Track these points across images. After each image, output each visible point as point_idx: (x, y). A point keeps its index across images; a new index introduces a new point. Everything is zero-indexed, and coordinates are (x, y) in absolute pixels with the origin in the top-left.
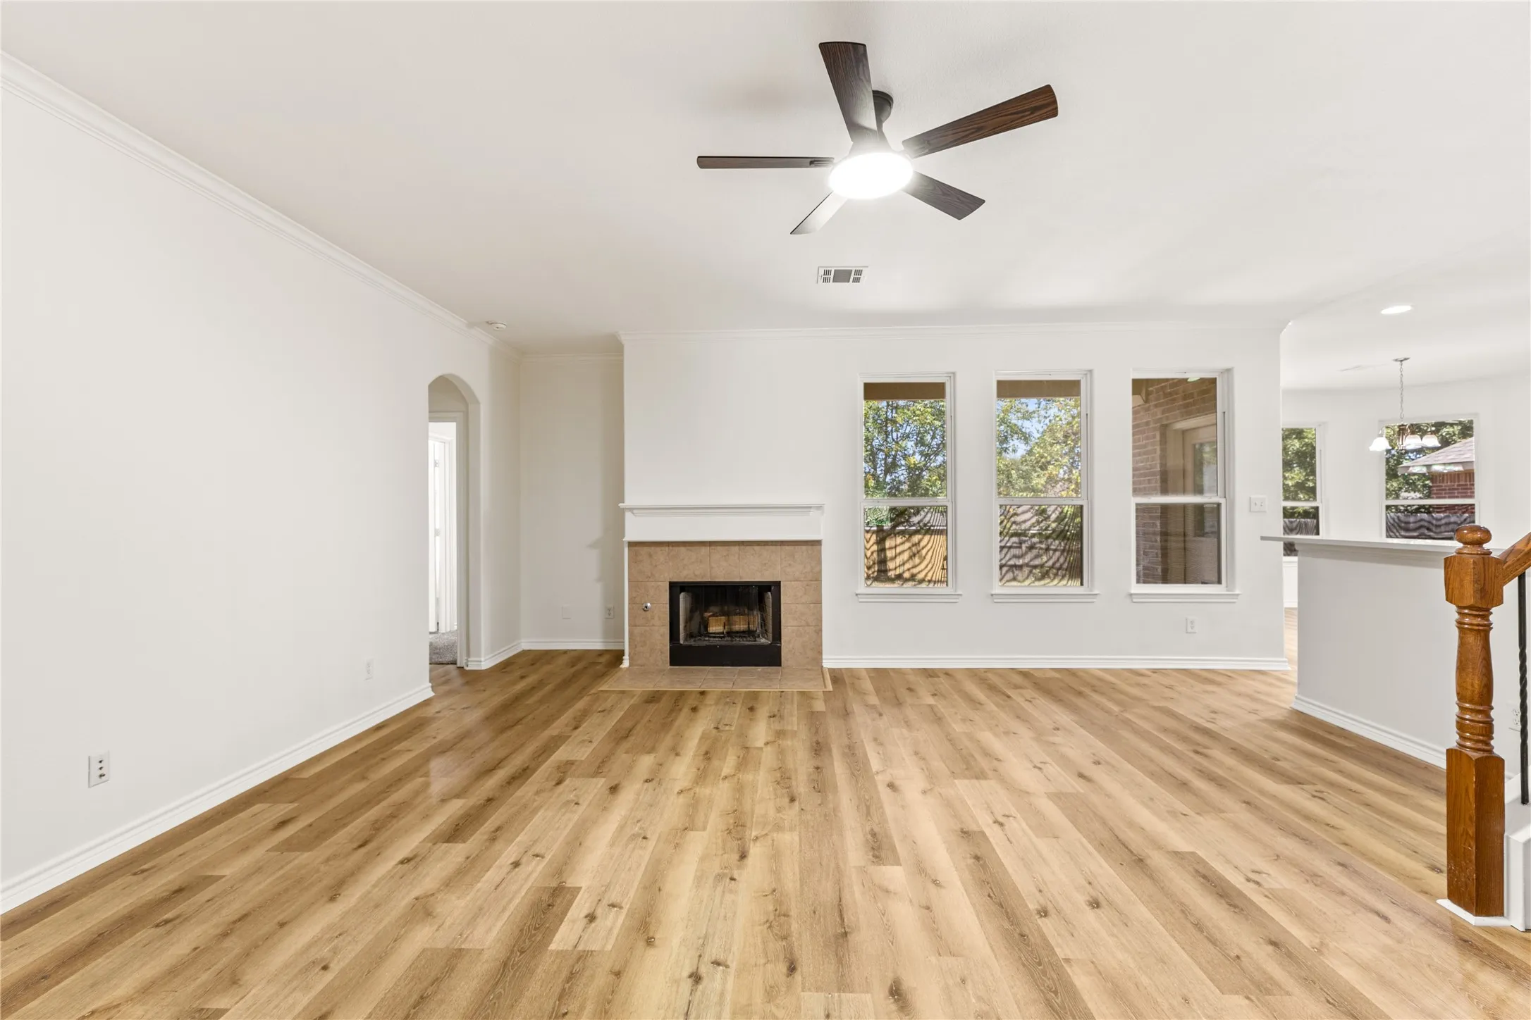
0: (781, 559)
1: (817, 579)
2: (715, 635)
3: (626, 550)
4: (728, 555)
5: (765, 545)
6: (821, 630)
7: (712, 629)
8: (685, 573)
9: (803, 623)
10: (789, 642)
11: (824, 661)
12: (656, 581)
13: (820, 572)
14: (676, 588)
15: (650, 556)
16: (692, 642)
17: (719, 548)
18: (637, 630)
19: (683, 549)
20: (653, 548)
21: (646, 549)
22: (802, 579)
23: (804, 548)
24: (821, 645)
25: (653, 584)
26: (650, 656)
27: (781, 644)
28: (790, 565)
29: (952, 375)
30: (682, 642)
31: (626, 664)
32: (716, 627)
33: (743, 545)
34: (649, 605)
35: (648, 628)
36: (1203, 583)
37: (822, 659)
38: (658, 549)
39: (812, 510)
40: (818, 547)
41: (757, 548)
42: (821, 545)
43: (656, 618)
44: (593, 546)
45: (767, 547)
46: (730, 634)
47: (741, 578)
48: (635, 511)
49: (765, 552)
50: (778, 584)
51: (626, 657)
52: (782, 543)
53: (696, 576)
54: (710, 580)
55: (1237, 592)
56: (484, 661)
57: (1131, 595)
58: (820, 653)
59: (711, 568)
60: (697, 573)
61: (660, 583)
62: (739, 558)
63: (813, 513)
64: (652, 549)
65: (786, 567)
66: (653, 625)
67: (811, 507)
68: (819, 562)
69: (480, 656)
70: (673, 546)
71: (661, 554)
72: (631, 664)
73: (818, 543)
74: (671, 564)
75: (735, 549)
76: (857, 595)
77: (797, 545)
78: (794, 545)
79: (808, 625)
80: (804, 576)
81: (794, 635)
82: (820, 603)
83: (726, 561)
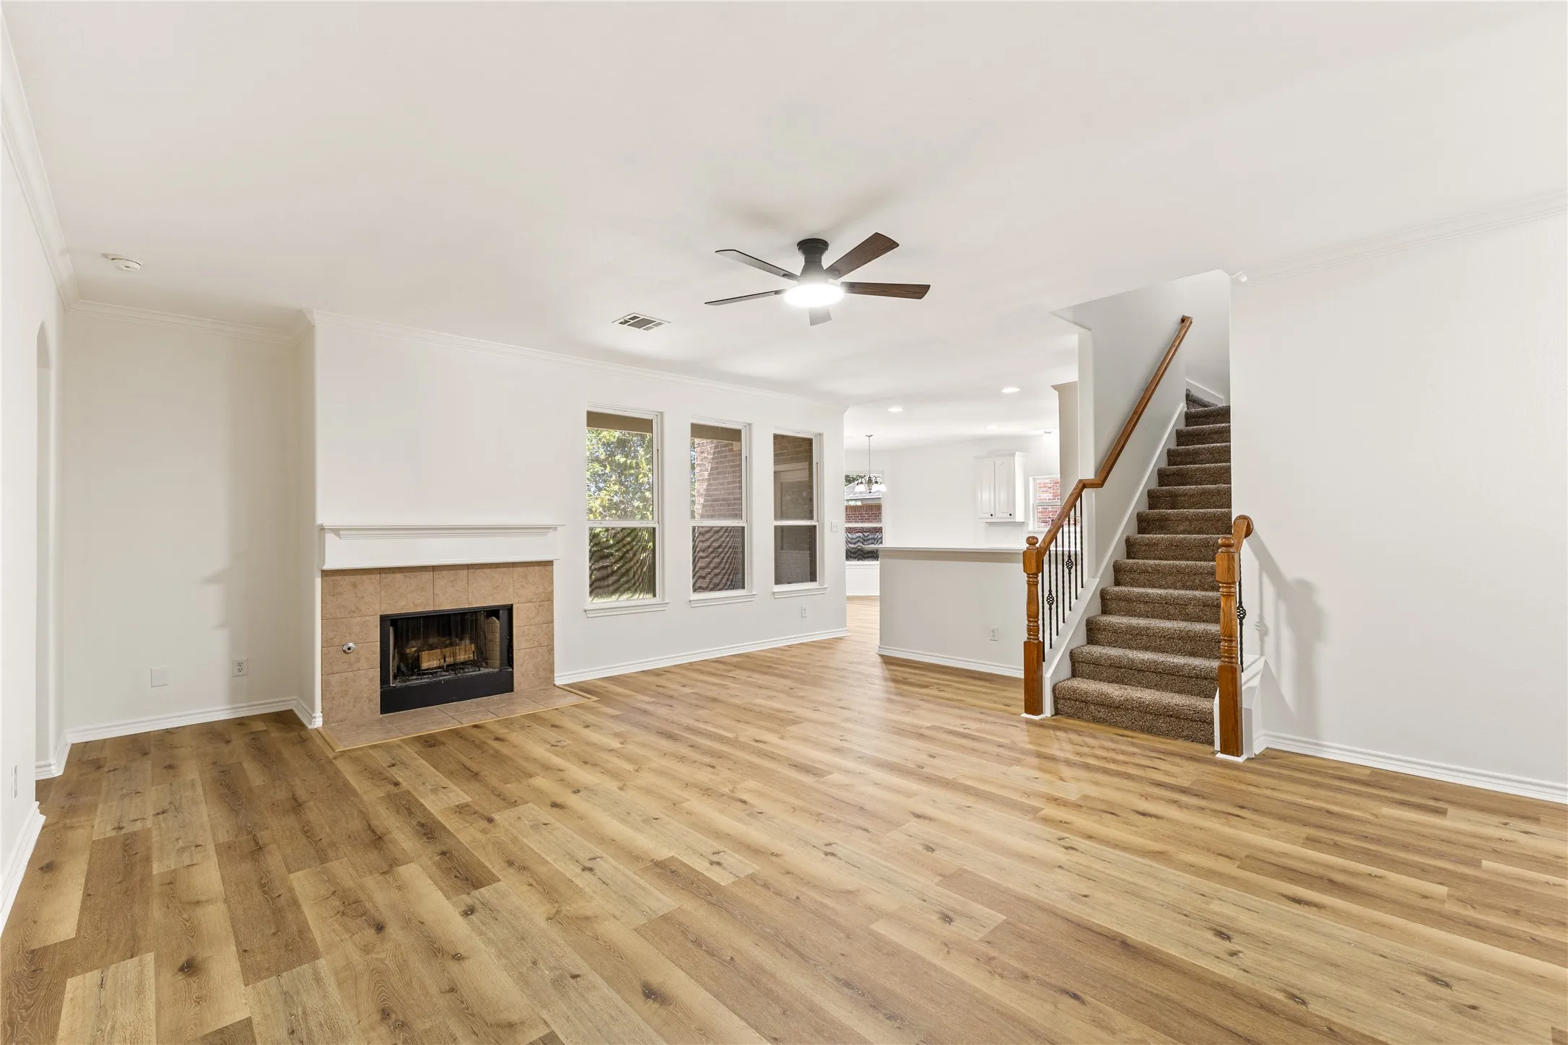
0: (514, 581)
1: (549, 598)
2: (431, 671)
3: (318, 581)
4: (455, 580)
5: (495, 568)
6: (553, 649)
7: (425, 665)
8: (402, 603)
9: (536, 644)
10: (522, 666)
11: (556, 679)
12: (361, 616)
13: (552, 592)
14: (391, 625)
15: (355, 586)
16: (401, 683)
17: (444, 572)
18: (335, 679)
19: (399, 576)
20: (358, 577)
21: (348, 579)
22: (535, 600)
23: (537, 568)
24: (552, 664)
25: (358, 619)
26: (354, 707)
27: (514, 667)
28: (523, 586)
29: (659, 414)
30: (393, 685)
31: (318, 722)
32: (430, 661)
33: (473, 569)
34: (351, 645)
35: (351, 674)
36: (788, 583)
37: (554, 677)
38: (365, 578)
39: (550, 531)
40: (551, 567)
41: (487, 571)
42: (553, 565)
43: (363, 660)
44: (213, 579)
45: (499, 569)
47: (468, 604)
48: (341, 532)
49: (497, 574)
50: (510, 609)
51: (317, 714)
52: (514, 565)
53: (416, 605)
54: (432, 609)
55: (826, 586)
57: (774, 593)
58: (552, 671)
59: (434, 596)
60: (418, 602)
61: (367, 618)
62: (467, 582)
63: (551, 534)
65: (519, 589)
66: (359, 669)
67: (550, 528)
68: (551, 582)
70: (386, 573)
71: (369, 584)
72: (325, 722)
73: (550, 563)
74: (383, 593)
76: (585, 611)
77: (530, 566)
78: (527, 567)
79: (541, 645)
80: (536, 597)
81: (527, 657)
82: (552, 622)
83: (453, 586)
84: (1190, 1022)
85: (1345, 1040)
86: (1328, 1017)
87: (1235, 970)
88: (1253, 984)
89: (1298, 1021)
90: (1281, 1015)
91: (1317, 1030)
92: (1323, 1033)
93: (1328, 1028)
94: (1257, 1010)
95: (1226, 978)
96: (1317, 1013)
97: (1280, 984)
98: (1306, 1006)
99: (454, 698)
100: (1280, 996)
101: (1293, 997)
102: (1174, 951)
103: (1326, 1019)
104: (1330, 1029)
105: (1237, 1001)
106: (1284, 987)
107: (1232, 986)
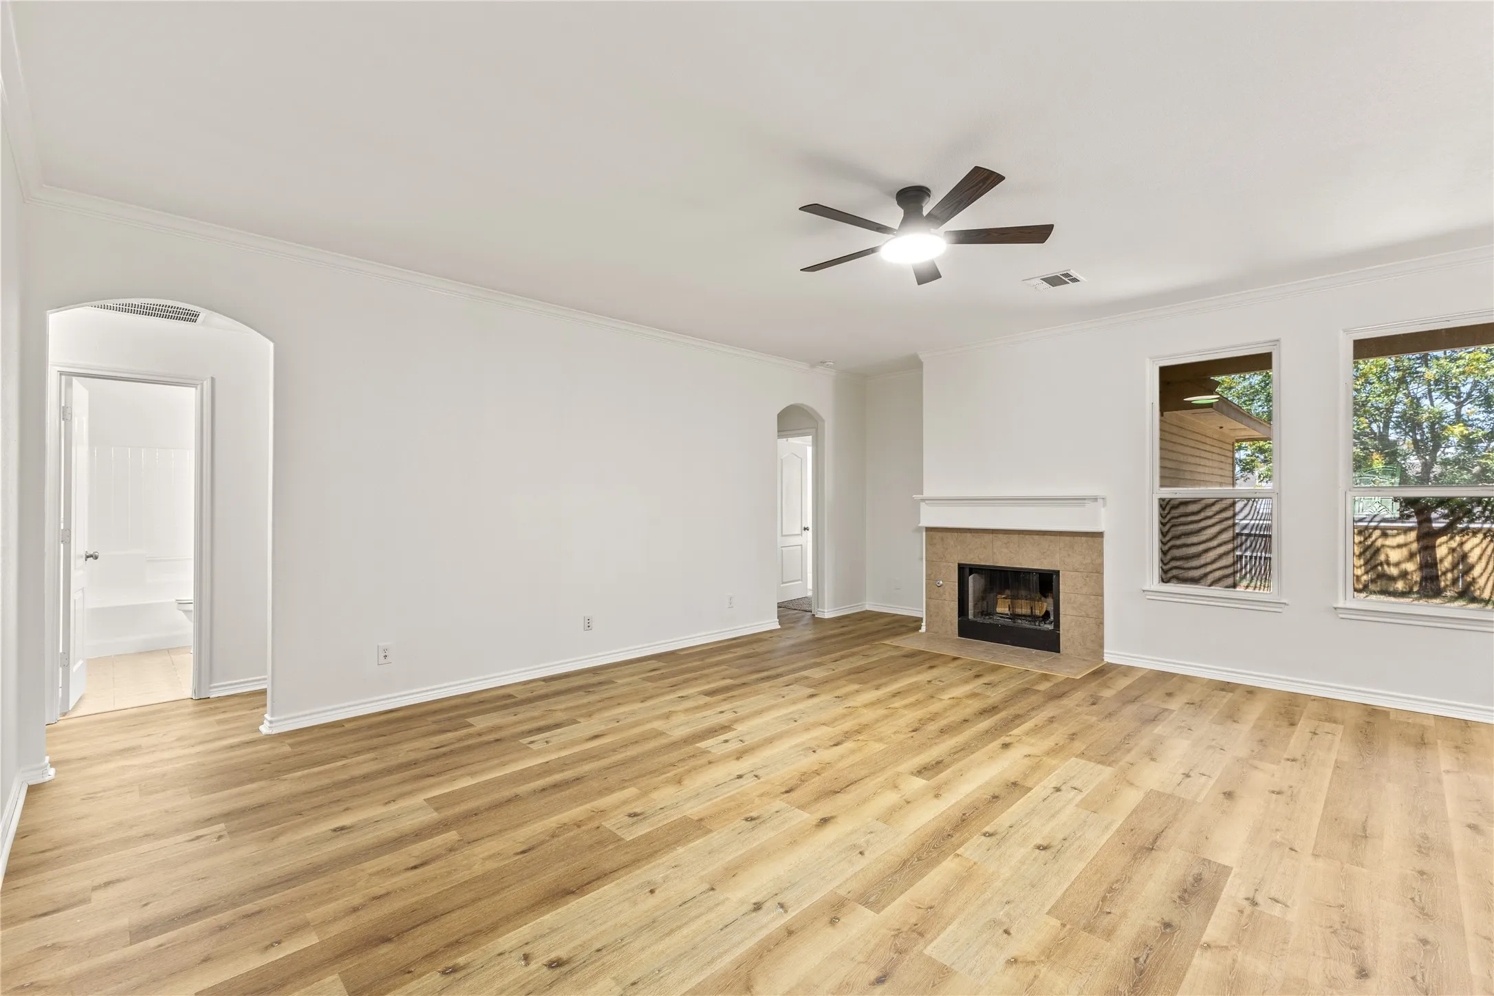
0: (1061, 549)
1: (1098, 571)
2: (1002, 615)
3: (924, 534)
4: (1009, 542)
5: (1044, 535)
6: (1102, 623)
7: (999, 610)
8: (972, 556)
9: (1083, 613)
10: (1068, 631)
11: (1105, 655)
12: (946, 562)
13: (1102, 564)
14: (964, 571)
15: (942, 539)
16: (980, 620)
17: (1001, 535)
18: (932, 602)
19: (969, 536)
20: (945, 533)
21: (940, 534)
22: (1082, 570)
23: (1084, 539)
24: (1102, 638)
25: (945, 564)
26: (943, 626)
27: (1059, 631)
28: (1069, 555)
30: (971, 617)
31: (923, 629)
32: (1002, 608)
33: (1023, 534)
34: (941, 581)
35: (940, 602)
37: (1103, 653)
38: (949, 534)
40: (1100, 539)
41: (1036, 537)
42: (1102, 537)
43: (947, 594)
45: (1047, 537)
46: (1014, 616)
47: (1020, 564)
48: (929, 502)
49: (1044, 541)
50: (1056, 573)
51: (924, 624)
52: (1061, 534)
53: (980, 560)
54: (992, 564)
56: (828, 613)
58: (1102, 646)
59: (994, 553)
60: (981, 557)
61: (950, 564)
62: (1019, 546)
64: (944, 535)
65: (1065, 556)
66: (945, 600)
68: (1101, 554)
69: (824, 609)
70: (961, 533)
71: (951, 539)
72: (928, 631)
73: (1100, 534)
74: (960, 548)
75: (1016, 537)
76: (1144, 591)
77: (1077, 536)
78: (1074, 537)
79: (1088, 616)
80: (1084, 566)
81: (1073, 624)
82: (1102, 595)
83: (1007, 548)
84: (469, 896)
85: (395, 974)
86: (420, 980)
87: (506, 947)
88: (484, 951)
89: (430, 956)
90: (442, 949)
91: (414, 963)
92: (409, 965)
93: (411, 972)
94: (456, 937)
95: (499, 936)
96: (428, 975)
97: (472, 970)
98: (439, 972)
99: (1008, 641)
100: (461, 960)
101: (455, 970)
102: (549, 918)
103: (420, 976)
104: (409, 972)
105: (472, 930)
106: (469, 971)
107: (489, 935)
